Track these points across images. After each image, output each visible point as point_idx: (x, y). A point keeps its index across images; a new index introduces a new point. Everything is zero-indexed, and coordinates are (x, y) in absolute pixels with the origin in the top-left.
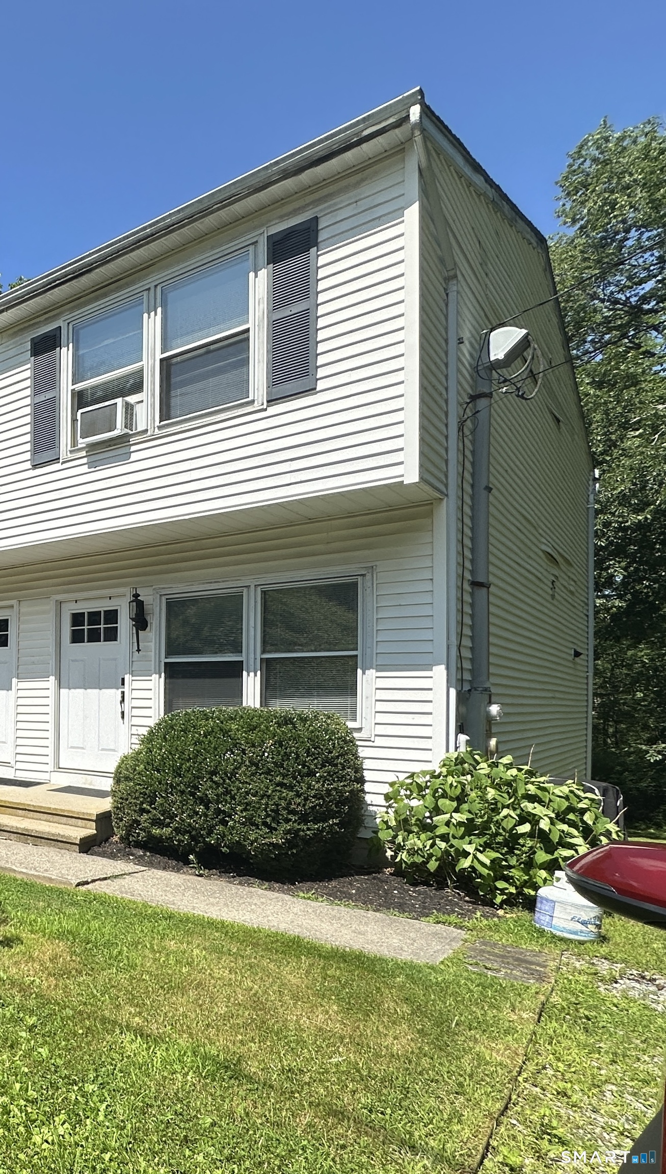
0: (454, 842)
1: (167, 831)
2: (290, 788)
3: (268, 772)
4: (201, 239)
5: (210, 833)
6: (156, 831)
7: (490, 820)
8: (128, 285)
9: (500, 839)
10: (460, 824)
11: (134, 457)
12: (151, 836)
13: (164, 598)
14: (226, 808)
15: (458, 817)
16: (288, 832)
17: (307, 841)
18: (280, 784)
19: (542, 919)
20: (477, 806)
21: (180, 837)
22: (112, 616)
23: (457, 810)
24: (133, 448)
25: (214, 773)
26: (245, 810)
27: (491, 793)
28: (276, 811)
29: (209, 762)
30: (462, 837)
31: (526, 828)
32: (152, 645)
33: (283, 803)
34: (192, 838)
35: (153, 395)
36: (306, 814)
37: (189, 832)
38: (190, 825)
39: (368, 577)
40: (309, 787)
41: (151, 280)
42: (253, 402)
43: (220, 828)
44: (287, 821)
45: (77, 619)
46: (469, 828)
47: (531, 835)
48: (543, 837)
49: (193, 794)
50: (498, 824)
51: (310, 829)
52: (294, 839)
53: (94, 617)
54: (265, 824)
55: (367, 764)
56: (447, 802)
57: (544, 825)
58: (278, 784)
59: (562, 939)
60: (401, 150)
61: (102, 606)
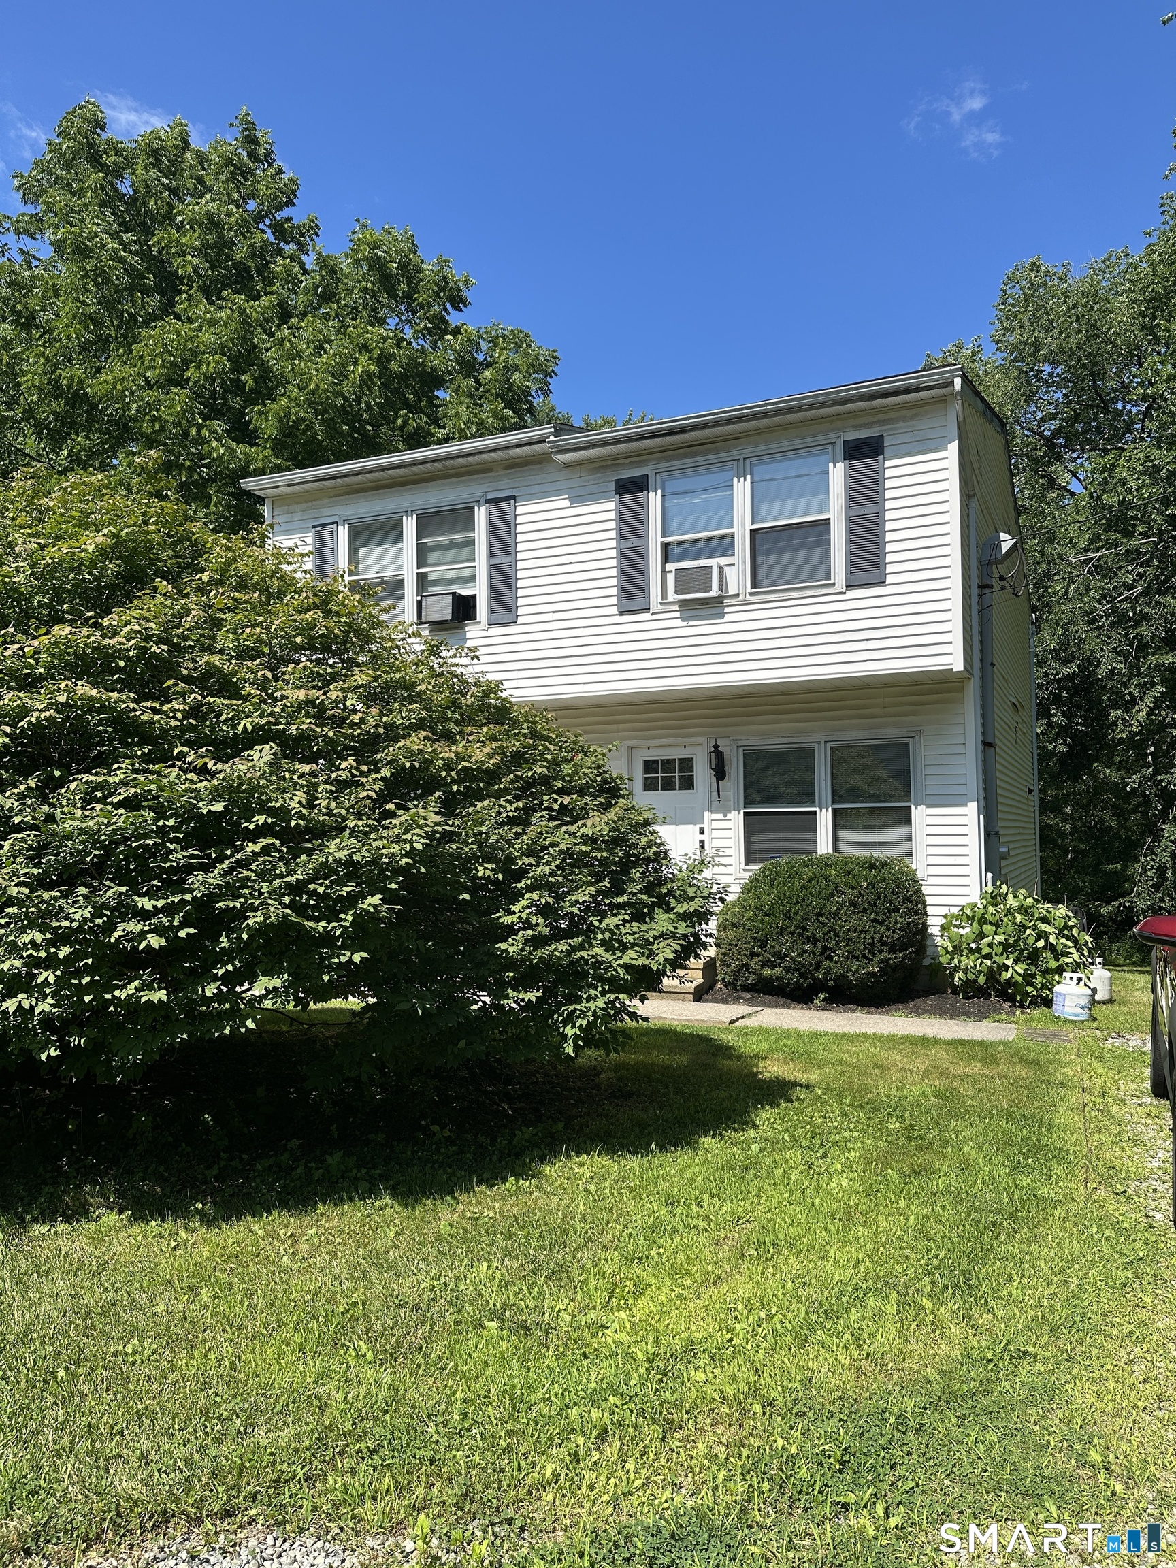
0: (996, 958)
1: (778, 971)
2: (882, 923)
3: (865, 911)
4: (787, 426)
5: (817, 969)
6: (767, 972)
7: (1019, 939)
8: (718, 451)
9: (1026, 953)
10: (1000, 943)
11: (727, 618)
12: (761, 979)
13: (741, 750)
14: (831, 945)
15: (1000, 938)
16: (881, 961)
17: (895, 968)
18: (875, 921)
19: (1057, 1009)
20: (1010, 928)
21: (789, 976)
22: (687, 764)
23: (996, 933)
24: (727, 610)
25: (820, 914)
26: (847, 945)
27: (1019, 918)
28: (872, 944)
29: (816, 905)
30: (1002, 954)
31: (1041, 943)
32: (731, 794)
33: (877, 936)
34: (801, 975)
35: (744, 562)
36: (894, 945)
37: (798, 970)
38: (800, 963)
39: (917, 739)
40: (896, 922)
41: (739, 453)
42: (834, 584)
43: (826, 963)
44: (880, 952)
45: (649, 766)
46: (1006, 946)
47: (1045, 948)
48: (1051, 948)
49: (801, 935)
50: (1024, 941)
51: (896, 958)
52: (886, 968)
53: (668, 764)
54: (864, 956)
55: (929, 900)
56: (989, 927)
57: (1052, 939)
58: (872, 921)
59: (1071, 1021)
60: (943, 401)
61: (677, 754)
